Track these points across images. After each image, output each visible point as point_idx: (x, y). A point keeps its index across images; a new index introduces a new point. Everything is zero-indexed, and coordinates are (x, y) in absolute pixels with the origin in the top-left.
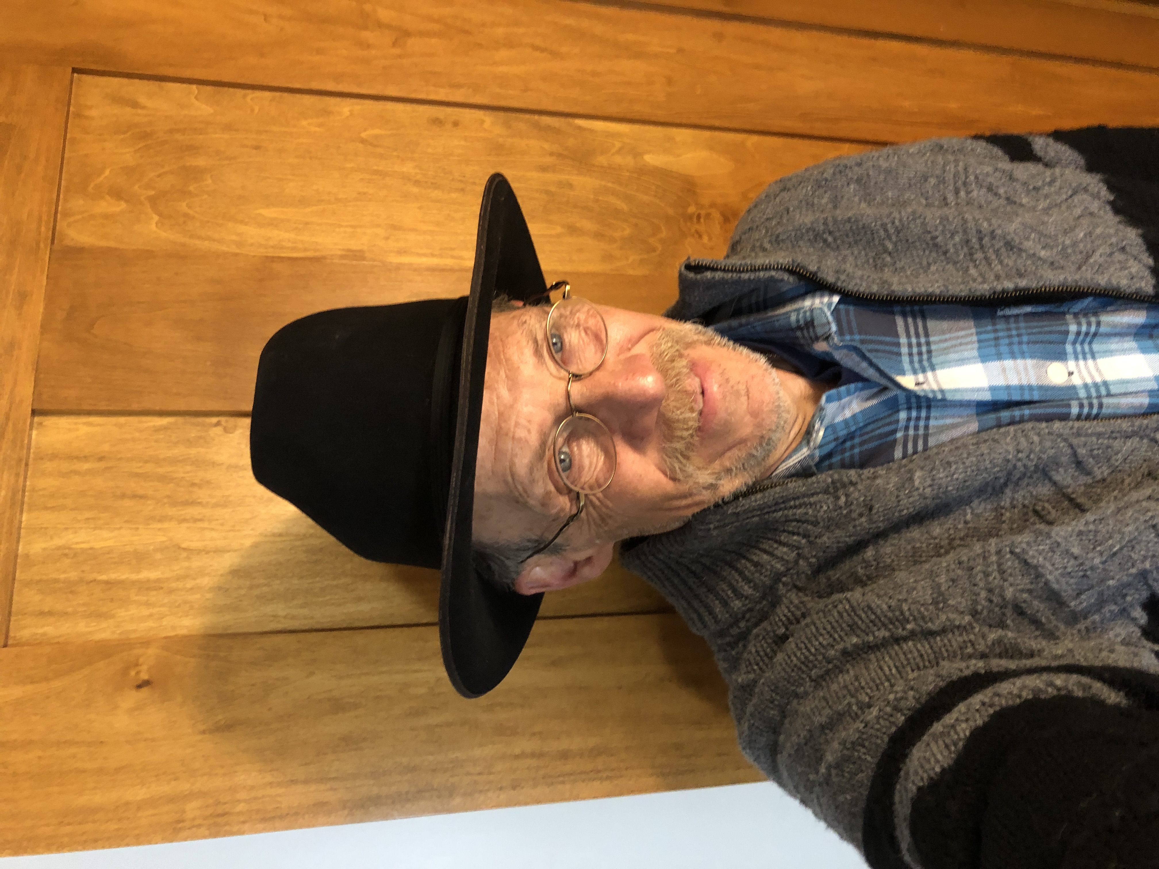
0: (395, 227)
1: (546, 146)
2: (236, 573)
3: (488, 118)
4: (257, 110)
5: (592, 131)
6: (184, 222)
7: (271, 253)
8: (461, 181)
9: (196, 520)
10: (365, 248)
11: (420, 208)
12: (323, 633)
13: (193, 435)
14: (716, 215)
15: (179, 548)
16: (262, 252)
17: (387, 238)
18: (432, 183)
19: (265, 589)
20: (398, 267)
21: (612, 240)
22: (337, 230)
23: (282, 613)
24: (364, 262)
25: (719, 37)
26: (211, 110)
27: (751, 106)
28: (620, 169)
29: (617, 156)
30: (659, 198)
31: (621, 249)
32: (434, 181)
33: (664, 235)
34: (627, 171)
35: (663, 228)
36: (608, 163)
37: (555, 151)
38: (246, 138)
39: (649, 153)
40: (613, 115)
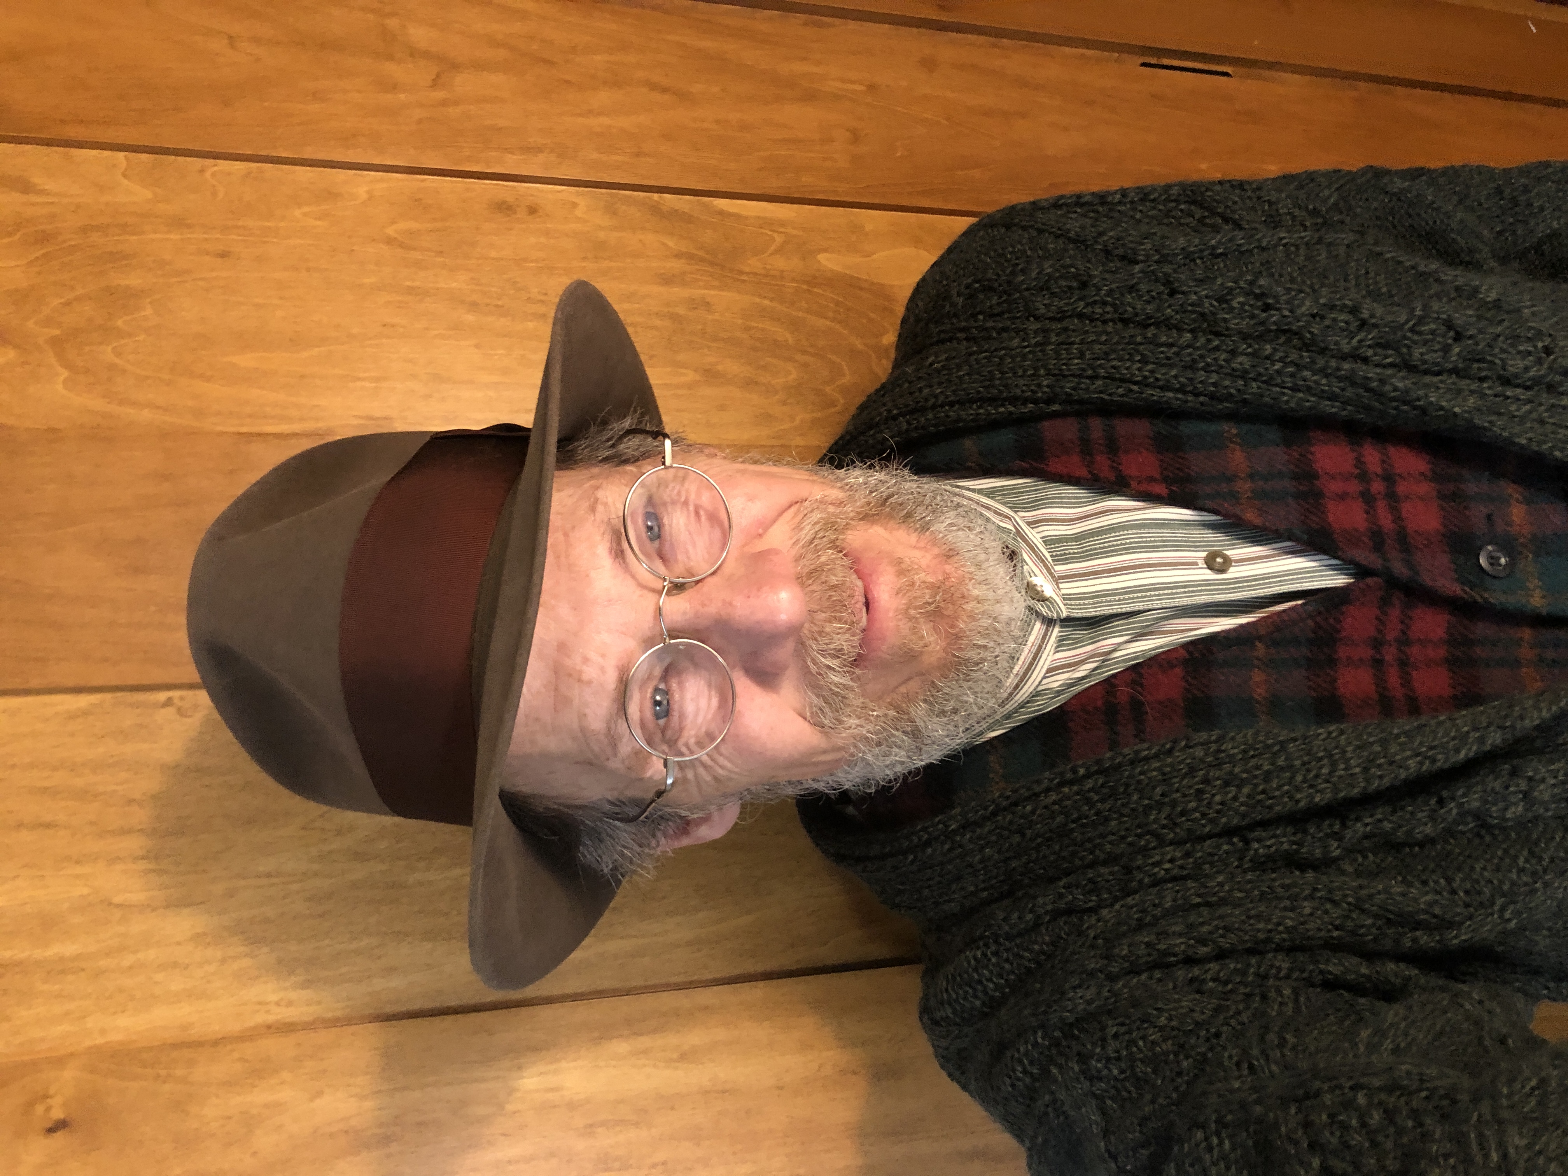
0: (439, 379)
1: (671, 243)
3: (584, 201)
4: (222, 192)
5: (737, 217)
6: (110, 379)
7: (245, 427)
13: (129, 723)
15: (110, 903)
16: (233, 426)
21: (769, 391)
22: (351, 385)
26: (148, 194)
27: (976, 173)
28: (782, 278)
29: (778, 256)
30: (840, 322)
31: (784, 403)
32: (500, 303)
33: (847, 379)
34: (794, 280)
35: (845, 367)
36: (764, 268)
37: (684, 250)
38: (206, 239)
39: (825, 250)
40: (771, 192)
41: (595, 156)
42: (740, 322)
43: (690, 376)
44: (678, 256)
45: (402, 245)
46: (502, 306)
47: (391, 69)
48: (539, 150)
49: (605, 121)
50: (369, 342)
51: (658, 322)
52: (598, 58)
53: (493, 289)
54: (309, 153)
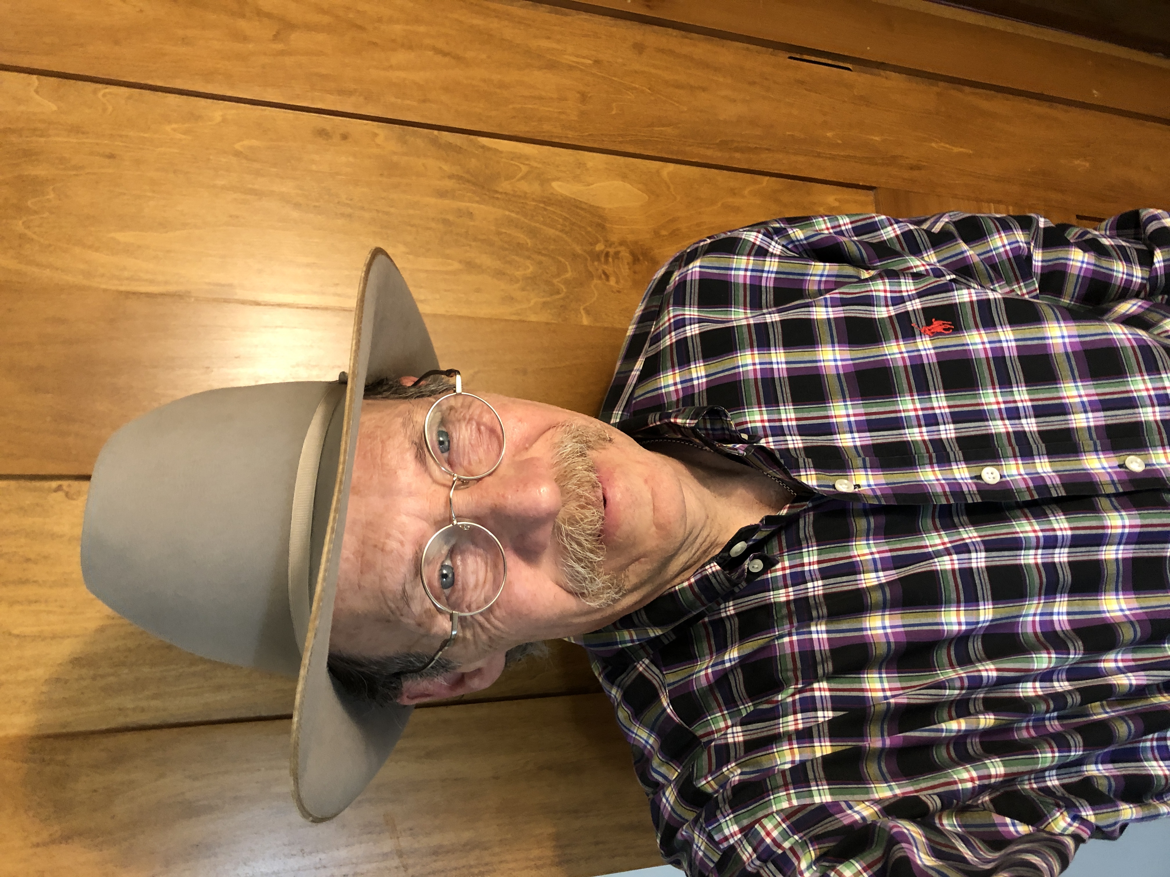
1: (446, 167)
2: (76, 662)
3: (381, 132)
4: (110, 108)
5: (496, 151)
6: (20, 246)
7: (125, 287)
8: (348, 205)
9: (30, 602)
10: (235, 282)
11: (300, 236)
12: (175, 730)
13: (28, 502)
14: (624, 253)
15: (10, 634)
16: (114, 286)
17: (261, 271)
18: (315, 206)
19: (112, 679)
21: (513, 280)
22: (204, 259)
23: (131, 706)
25: (639, 48)
26: (54, 108)
27: (669, 130)
28: (526, 198)
29: (523, 182)
30: (566, 233)
31: (523, 289)
32: (317, 204)
33: (569, 275)
34: (534, 200)
35: (569, 267)
36: (514, 191)
37: (456, 173)
38: (97, 144)
39: (558, 179)
40: (521, 135)
41: (393, 100)
42: (493, 228)
43: (456, 266)
44: (451, 177)
45: (246, 158)
46: (319, 207)
47: (243, 25)
48: (352, 93)
49: (401, 74)
50: (219, 228)
51: (433, 225)
52: (399, 27)
53: (313, 194)
54: (179, 83)
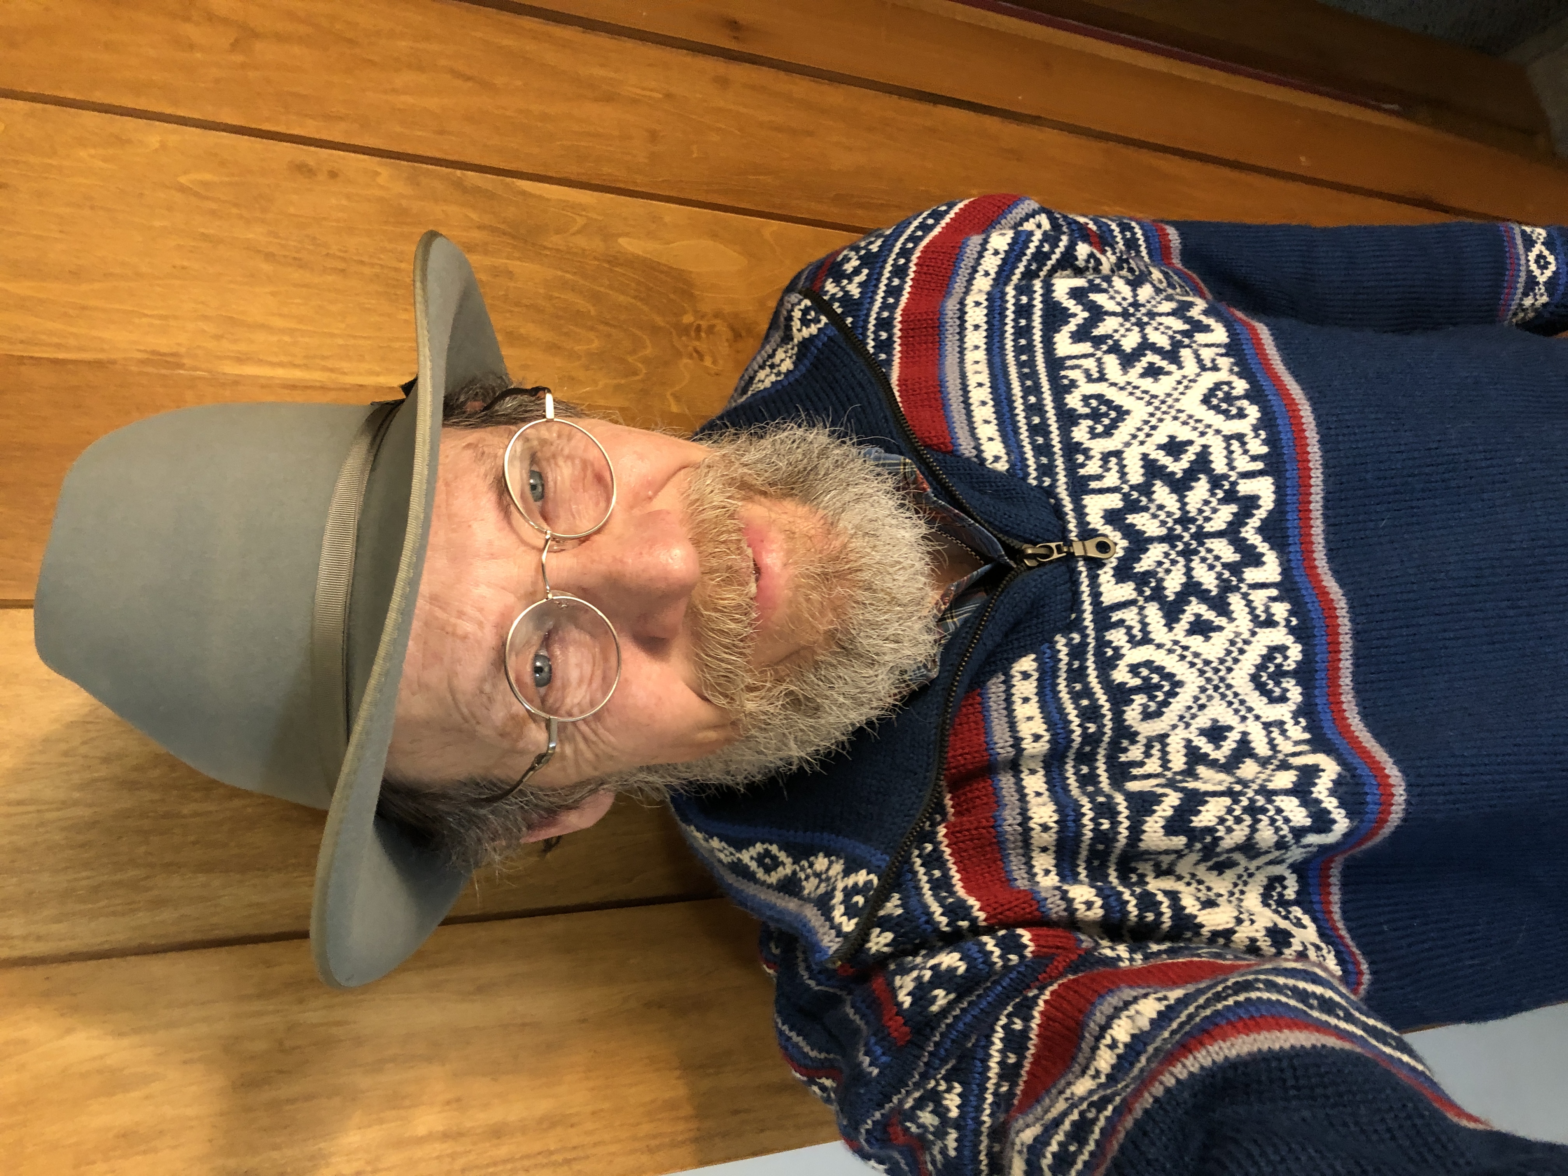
0: (232, 321)
1: (474, 216)
3: (384, 169)
5: (540, 198)
7: (18, 351)
8: (341, 258)
10: (183, 350)
11: (273, 294)
14: (721, 327)
17: (218, 337)
18: (295, 259)
20: (237, 382)
21: (572, 355)
22: (137, 321)
23: (20, 932)
24: (182, 372)
25: (723, 82)
27: (768, 179)
28: (584, 255)
29: (579, 236)
30: (641, 300)
31: (587, 368)
32: (298, 256)
33: (648, 351)
34: (595, 258)
35: (648, 342)
36: (568, 247)
37: (487, 223)
39: (627, 235)
40: (572, 177)
41: (398, 129)
42: (542, 291)
44: (481, 227)
45: (196, 194)
46: (301, 260)
47: (191, 31)
48: (341, 119)
49: (409, 99)
50: (160, 282)
52: (404, 43)
53: (292, 243)
54: (99, 96)
